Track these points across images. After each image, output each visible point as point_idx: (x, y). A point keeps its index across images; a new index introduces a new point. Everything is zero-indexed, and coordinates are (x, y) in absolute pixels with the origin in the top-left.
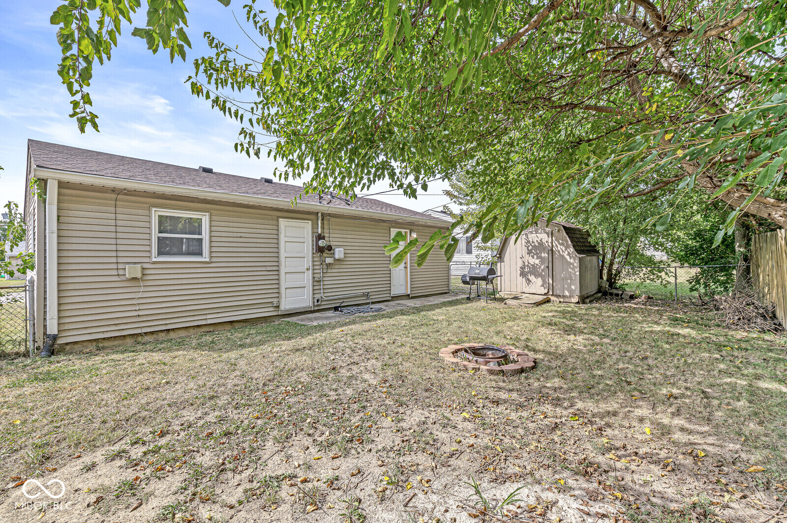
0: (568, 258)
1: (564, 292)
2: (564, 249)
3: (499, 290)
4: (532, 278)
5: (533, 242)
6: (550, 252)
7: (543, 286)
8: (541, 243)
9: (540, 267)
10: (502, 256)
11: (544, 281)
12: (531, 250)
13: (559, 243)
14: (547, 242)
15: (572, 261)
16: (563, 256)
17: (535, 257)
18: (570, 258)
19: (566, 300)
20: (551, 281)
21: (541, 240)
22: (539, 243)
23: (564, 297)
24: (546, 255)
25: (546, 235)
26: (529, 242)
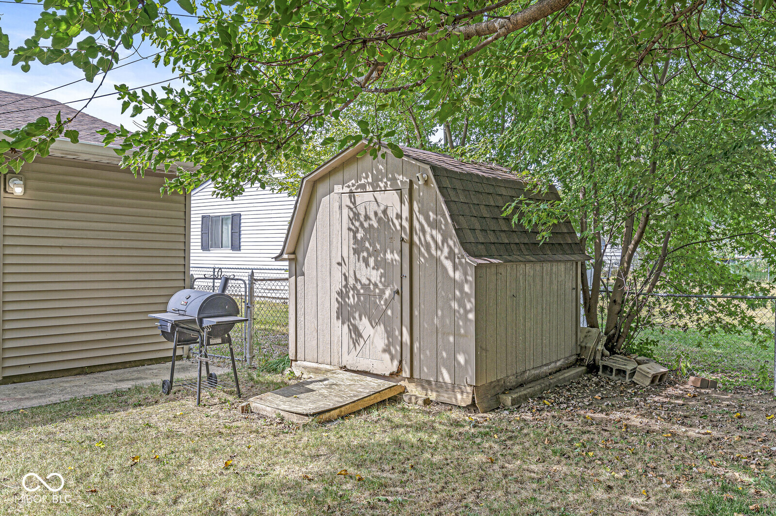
0: (448, 264)
1: (438, 373)
2: (439, 238)
3: (292, 356)
4: (364, 325)
5: (367, 217)
6: (406, 247)
7: (386, 350)
8: (384, 219)
9: (383, 292)
10: (300, 258)
11: (389, 334)
12: (363, 239)
13: (427, 218)
14: (399, 217)
15: (458, 276)
16: (437, 260)
17: (372, 261)
18: (455, 269)
19: (445, 397)
20: (406, 337)
21: (385, 212)
22: (379, 220)
23: (439, 386)
24: (397, 257)
25: (395, 196)
26: (357, 215)
